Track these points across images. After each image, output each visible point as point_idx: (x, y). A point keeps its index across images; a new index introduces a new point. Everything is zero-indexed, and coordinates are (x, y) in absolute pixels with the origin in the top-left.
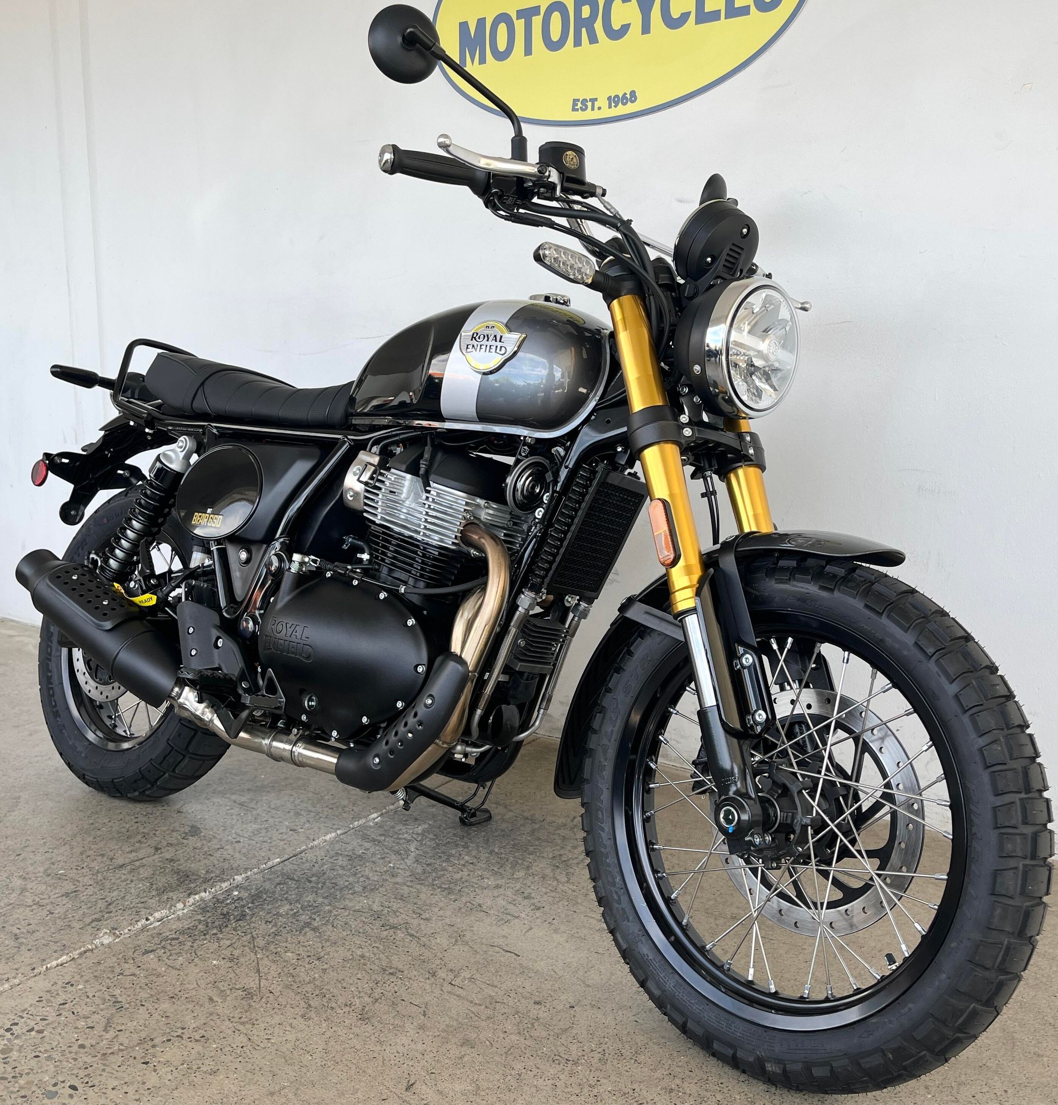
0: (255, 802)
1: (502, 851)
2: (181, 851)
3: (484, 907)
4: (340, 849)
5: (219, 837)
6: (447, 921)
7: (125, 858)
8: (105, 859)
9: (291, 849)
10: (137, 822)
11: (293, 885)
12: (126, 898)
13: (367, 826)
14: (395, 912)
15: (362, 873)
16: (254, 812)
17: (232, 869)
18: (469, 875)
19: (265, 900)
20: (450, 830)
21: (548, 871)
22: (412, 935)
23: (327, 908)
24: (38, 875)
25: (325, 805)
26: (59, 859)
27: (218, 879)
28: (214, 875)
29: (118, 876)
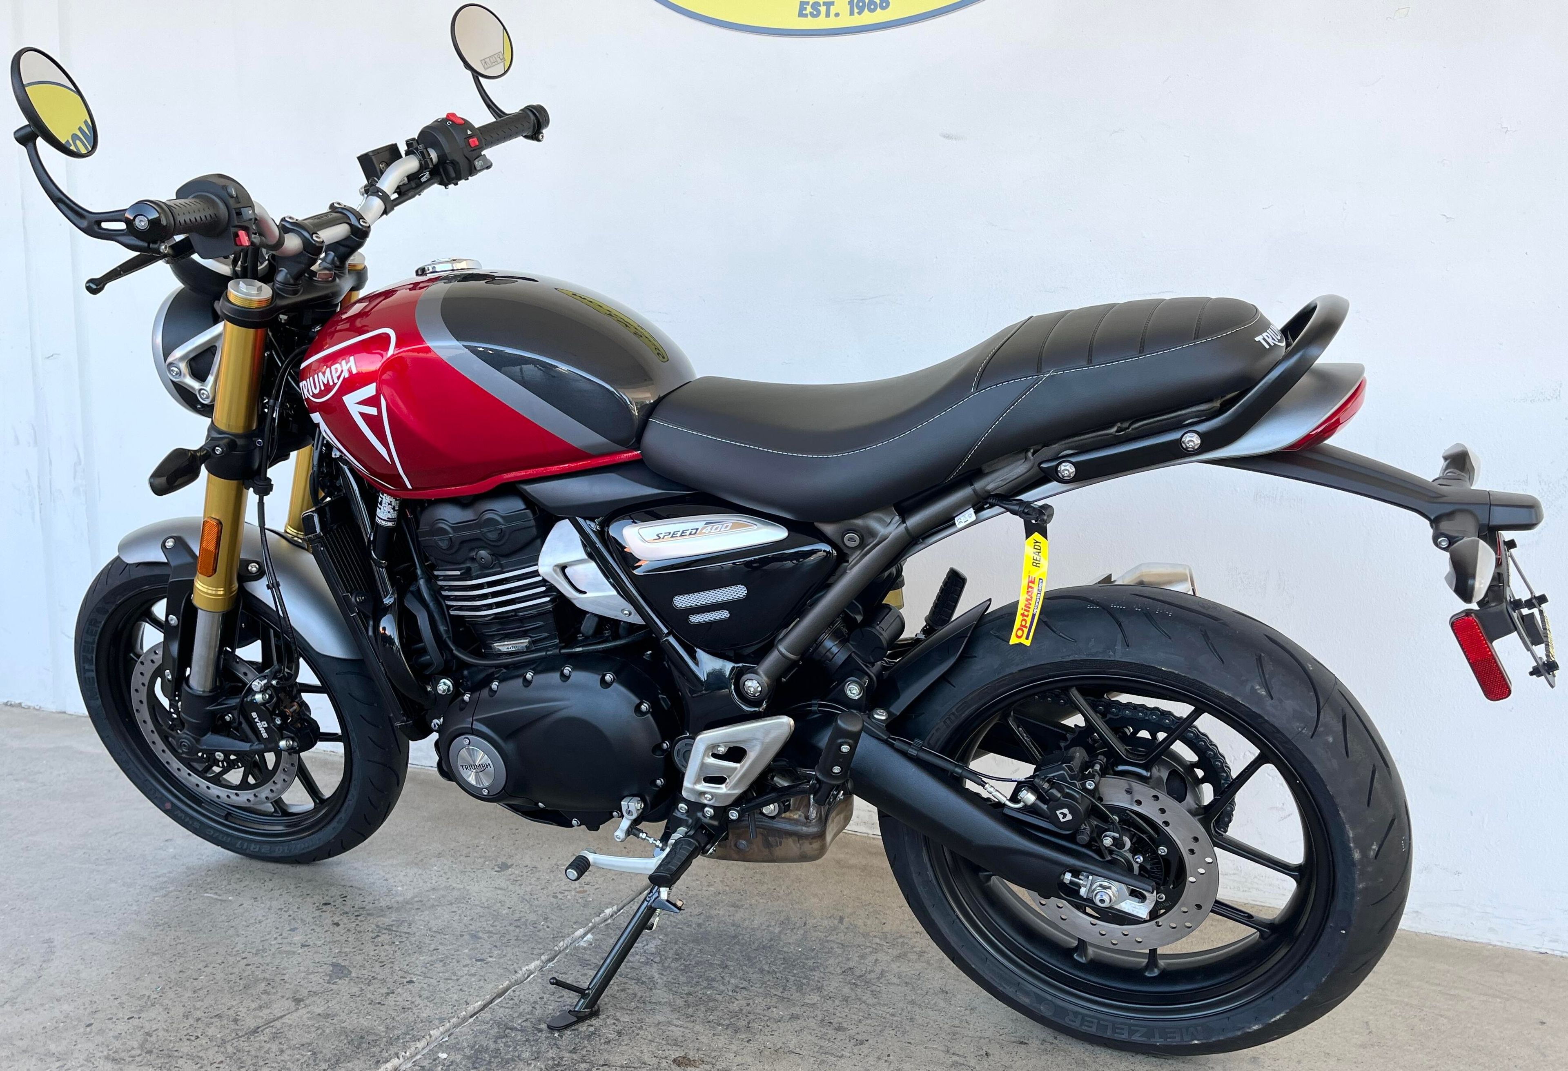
0: (406, 924)
1: (774, 967)
2: (334, 1002)
3: (792, 1047)
5: (380, 977)
7: (255, 1017)
8: (225, 1022)
9: (490, 986)
10: (247, 965)
11: (519, 1037)
13: (579, 947)
16: (413, 939)
17: (422, 1021)
18: (748, 1005)
19: (490, 1062)
21: (846, 990)
23: (583, 1065)
24: (133, 1053)
25: (506, 923)
26: (154, 1027)
27: (408, 1037)
28: (400, 1032)
29: (257, 1045)
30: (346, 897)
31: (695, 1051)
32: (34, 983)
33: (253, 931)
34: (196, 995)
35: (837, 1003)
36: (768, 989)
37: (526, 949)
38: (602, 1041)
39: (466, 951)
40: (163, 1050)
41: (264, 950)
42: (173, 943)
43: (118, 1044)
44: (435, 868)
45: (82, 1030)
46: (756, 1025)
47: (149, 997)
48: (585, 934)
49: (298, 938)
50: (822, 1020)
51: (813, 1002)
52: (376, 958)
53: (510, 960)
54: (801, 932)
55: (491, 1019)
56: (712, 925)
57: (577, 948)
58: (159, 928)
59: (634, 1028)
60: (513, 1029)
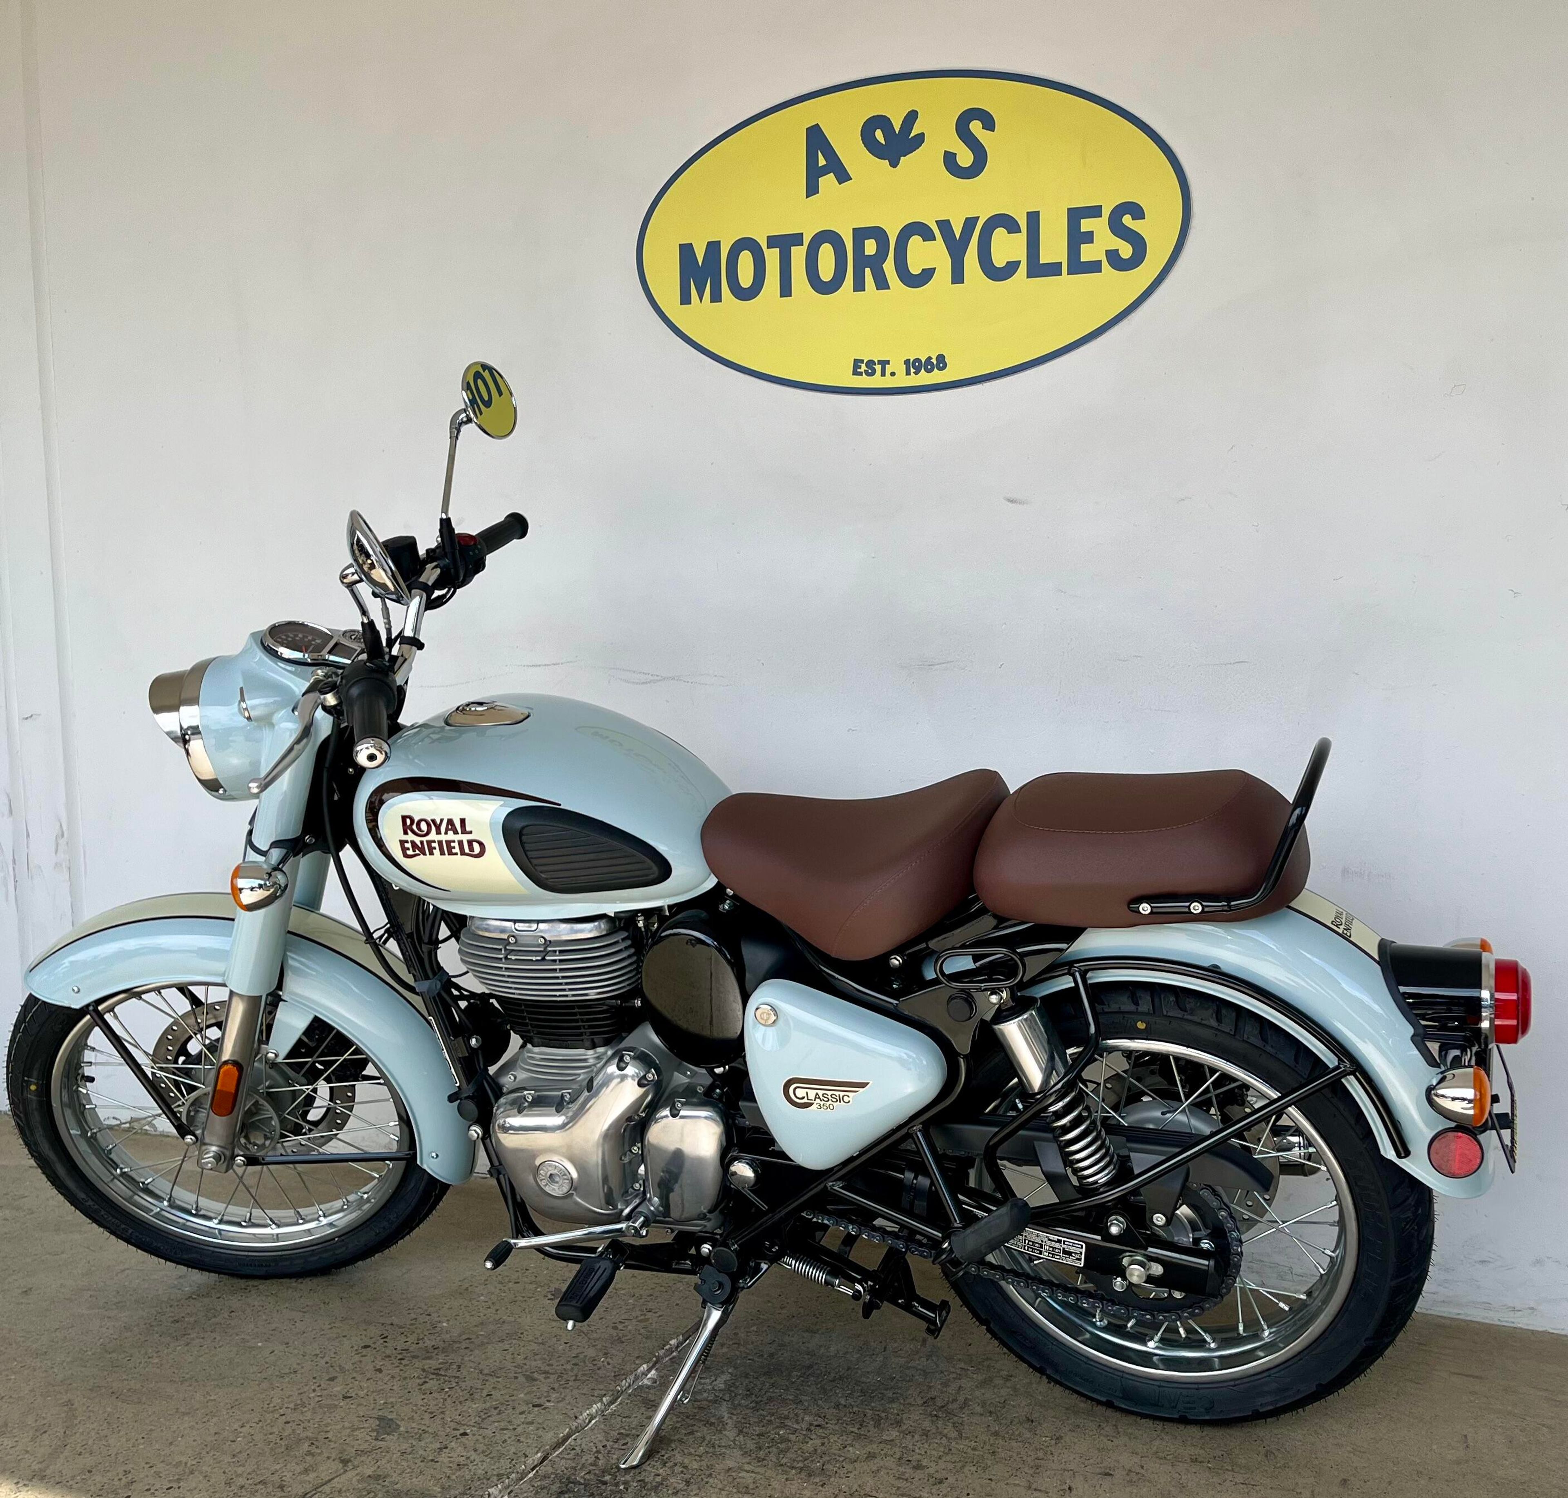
0: (455, 1367)
1: (851, 1401)
2: (385, 1460)
7: (302, 1482)
8: (271, 1489)
9: (549, 1435)
13: (642, 1386)
16: (463, 1385)
18: (823, 1444)
21: (927, 1424)
25: (563, 1361)
30: (386, 1337)
33: (290, 1383)
34: (236, 1459)
35: (916, 1438)
36: (845, 1426)
37: (584, 1392)
38: (670, 1492)
39: (522, 1395)
41: (303, 1405)
44: (482, 1298)
46: (831, 1467)
47: (186, 1463)
48: (649, 1370)
49: (337, 1388)
50: (901, 1459)
51: (891, 1438)
52: (425, 1409)
53: (569, 1403)
54: (880, 1358)
55: (552, 1473)
56: (785, 1355)
57: (641, 1388)
58: (187, 1384)
59: (703, 1476)
60: (576, 1483)
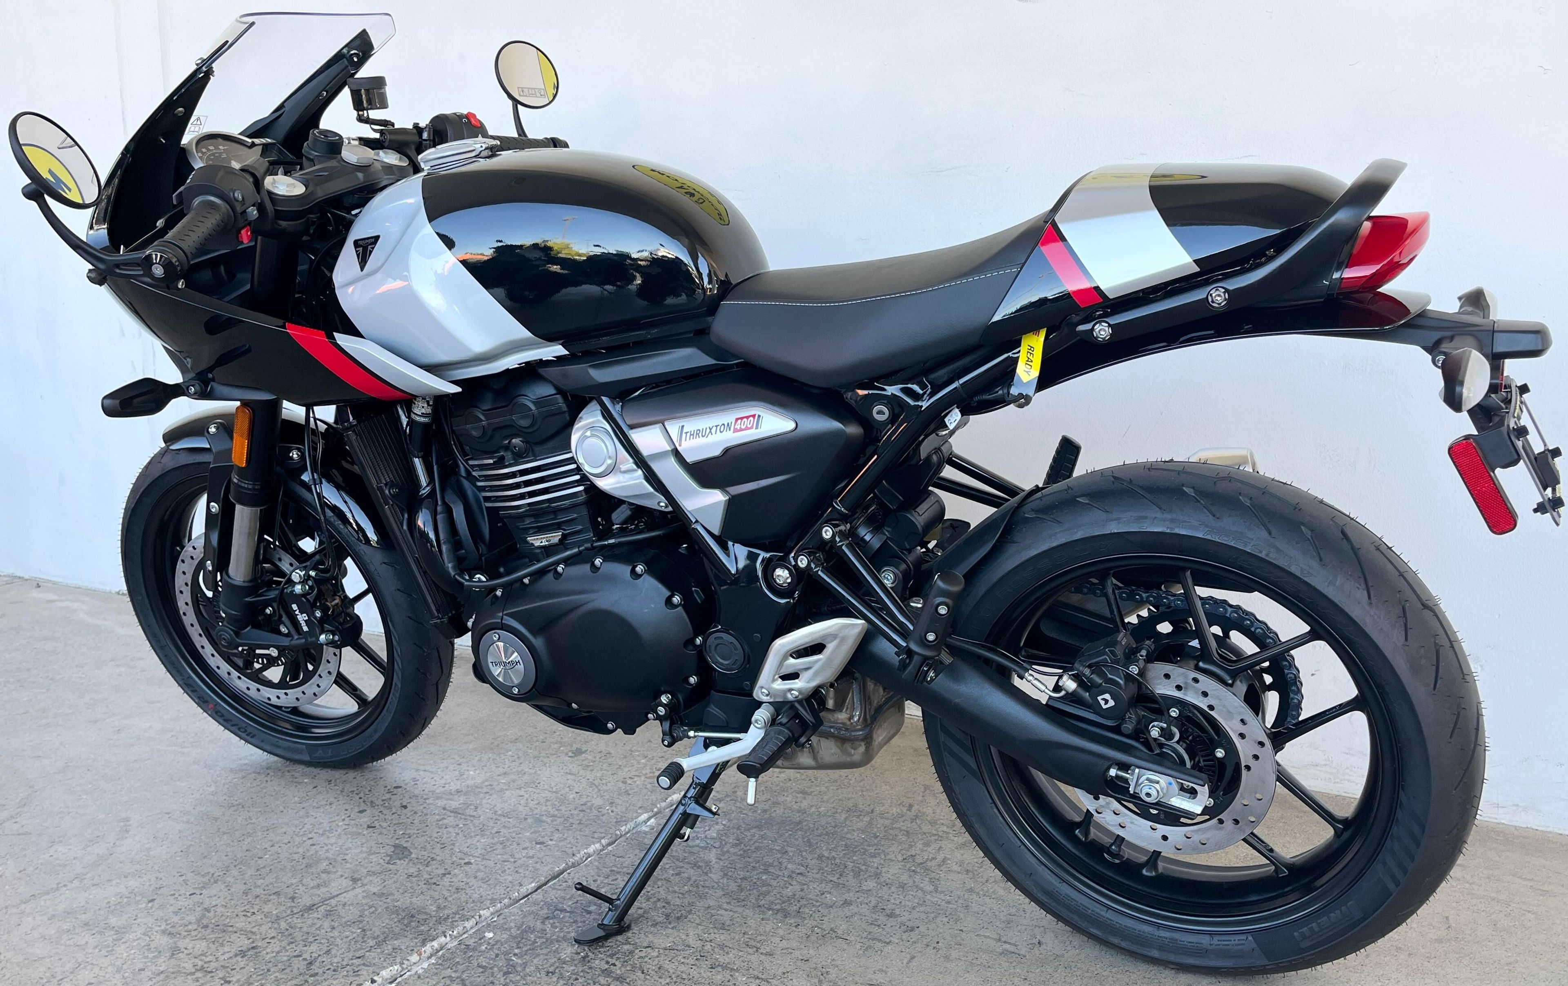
0: (472, 807)
1: (834, 854)
2: (391, 881)
3: (840, 932)
4: (615, 866)
5: (439, 858)
6: (797, 953)
7: (312, 895)
8: (283, 899)
9: (546, 869)
10: (313, 845)
11: (567, 919)
12: (333, 952)
14: (722, 947)
15: (657, 895)
16: (476, 822)
17: (474, 902)
18: (802, 890)
19: (534, 942)
20: (754, 831)
21: (904, 878)
22: (758, 978)
23: (626, 947)
24: (190, 927)
25: (572, 807)
26: (214, 903)
27: (457, 916)
28: (450, 912)
29: (310, 922)
30: (418, 780)
31: (741, 935)
32: (106, 860)
33: (323, 812)
34: (259, 873)
35: (893, 889)
36: (825, 874)
37: (587, 833)
38: (650, 923)
39: (528, 834)
40: (218, 926)
41: (331, 831)
42: (244, 822)
43: (176, 919)
44: (510, 753)
45: (144, 905)
46: (807, 910)
47: (213, 874)
48: (649, 819)
49: (365, 819)
50: (875, 907)
51: (869, 888)
52: (438, 840)
53: (570, 843)
54: (867, 819)
55: (542, 901)
56: (778, 812)
57: (639, 833)
58: (233, 809)
59: (683, 912)
60: (562, 910)
